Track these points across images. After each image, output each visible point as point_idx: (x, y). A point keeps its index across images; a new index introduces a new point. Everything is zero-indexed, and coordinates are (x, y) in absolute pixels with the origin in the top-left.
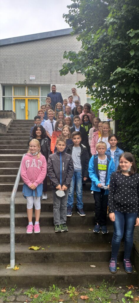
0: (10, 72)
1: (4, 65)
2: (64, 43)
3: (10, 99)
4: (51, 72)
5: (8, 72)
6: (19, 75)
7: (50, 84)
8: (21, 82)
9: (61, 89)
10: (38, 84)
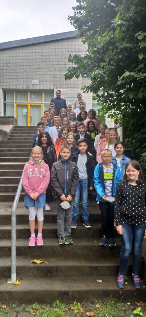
0: (12, 76)
1: (5, 69)
2: (68, 46)
3: (12, 105)
4: (55, 76)
5: (10, 76)
6: (21, 79)
7: (54, 89)
8: (23, 87)
9: (65, 94)
10: (41, 88)
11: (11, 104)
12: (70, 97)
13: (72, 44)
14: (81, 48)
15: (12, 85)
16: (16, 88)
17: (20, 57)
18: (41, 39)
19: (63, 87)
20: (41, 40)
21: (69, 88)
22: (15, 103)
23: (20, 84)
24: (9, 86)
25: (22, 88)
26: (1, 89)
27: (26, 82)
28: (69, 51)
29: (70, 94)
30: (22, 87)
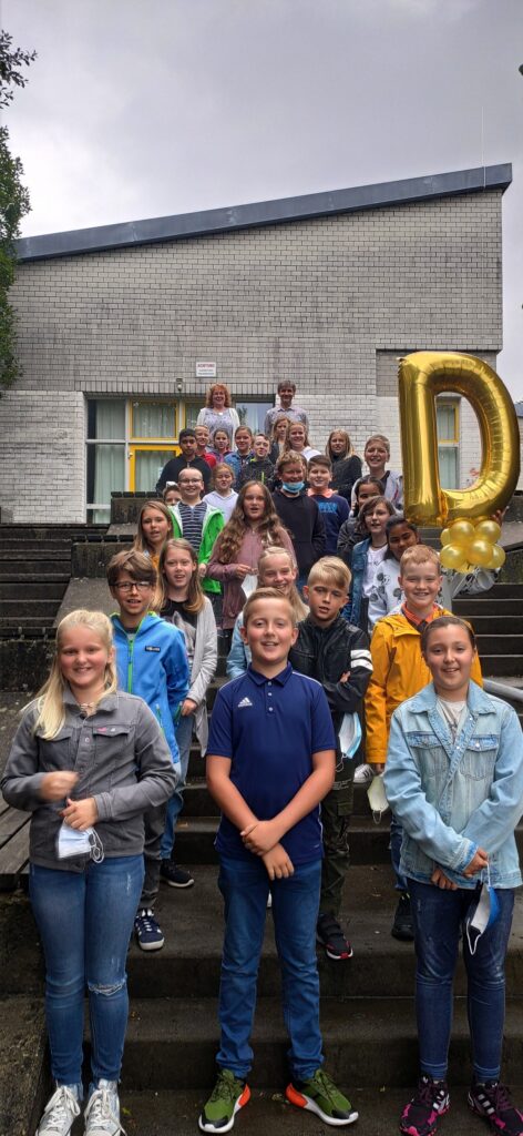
11: (112, 449)
12: (334, 423)
13: (340, 234)
14: (372, 249)
15: (120, 379)
16: (138, 389)
17: (152, 281)
18: (229, 216)
19: (307, 387)
20: (232, 219)
21: (328, 391)
22: (130, 444)
23: (150, 374)
24: (109, 385)
25: (156, 391)
26: (81, 394)
27: (172, 369)
28: (331, 259)
29: (333, 412)
30: (156, 385)
